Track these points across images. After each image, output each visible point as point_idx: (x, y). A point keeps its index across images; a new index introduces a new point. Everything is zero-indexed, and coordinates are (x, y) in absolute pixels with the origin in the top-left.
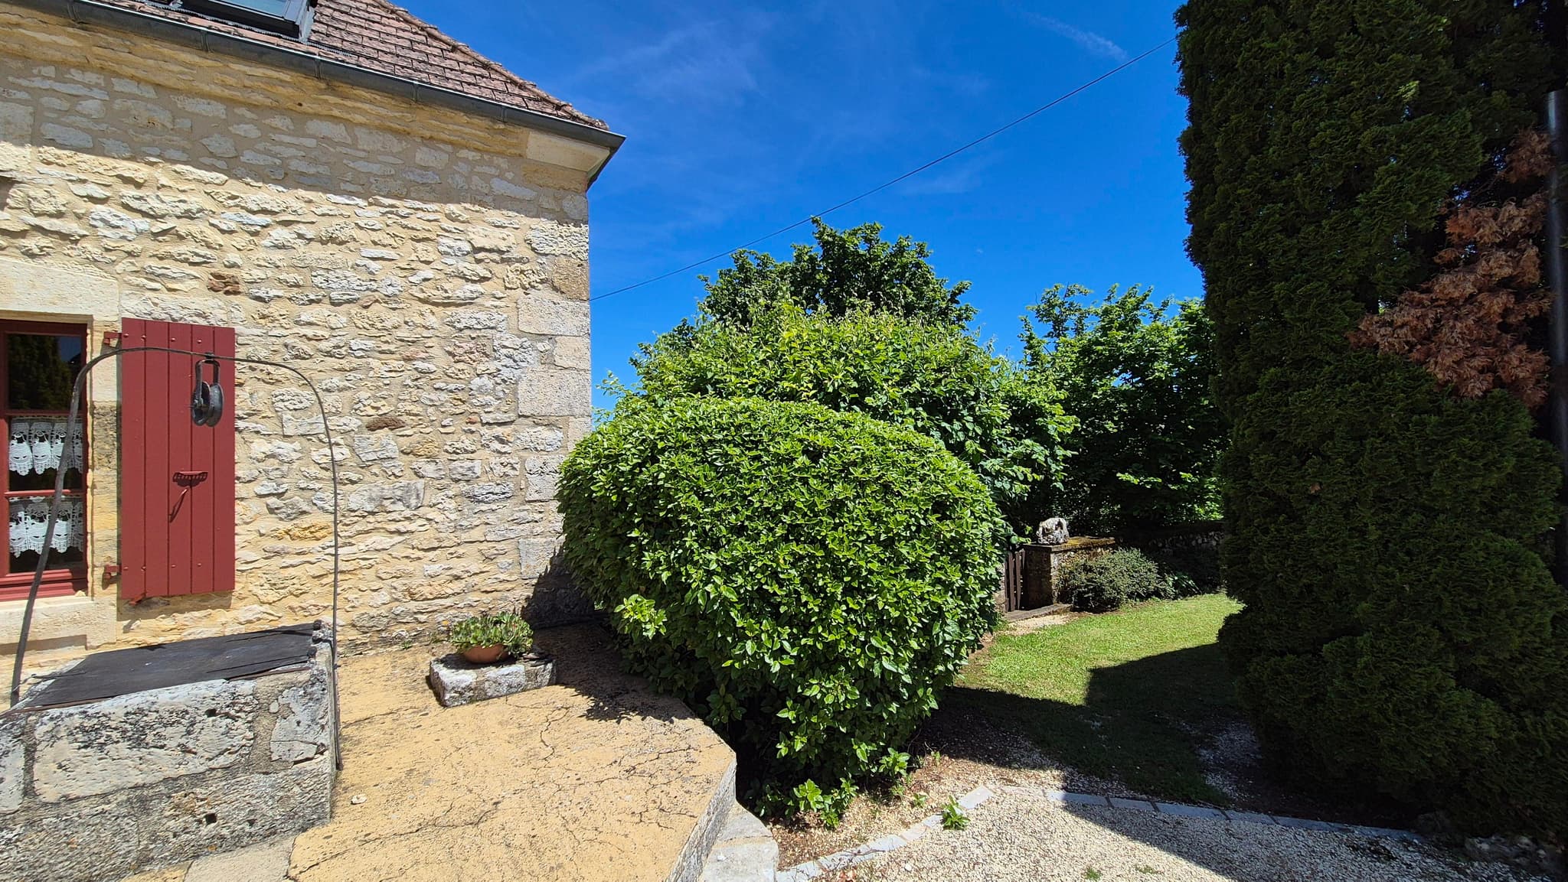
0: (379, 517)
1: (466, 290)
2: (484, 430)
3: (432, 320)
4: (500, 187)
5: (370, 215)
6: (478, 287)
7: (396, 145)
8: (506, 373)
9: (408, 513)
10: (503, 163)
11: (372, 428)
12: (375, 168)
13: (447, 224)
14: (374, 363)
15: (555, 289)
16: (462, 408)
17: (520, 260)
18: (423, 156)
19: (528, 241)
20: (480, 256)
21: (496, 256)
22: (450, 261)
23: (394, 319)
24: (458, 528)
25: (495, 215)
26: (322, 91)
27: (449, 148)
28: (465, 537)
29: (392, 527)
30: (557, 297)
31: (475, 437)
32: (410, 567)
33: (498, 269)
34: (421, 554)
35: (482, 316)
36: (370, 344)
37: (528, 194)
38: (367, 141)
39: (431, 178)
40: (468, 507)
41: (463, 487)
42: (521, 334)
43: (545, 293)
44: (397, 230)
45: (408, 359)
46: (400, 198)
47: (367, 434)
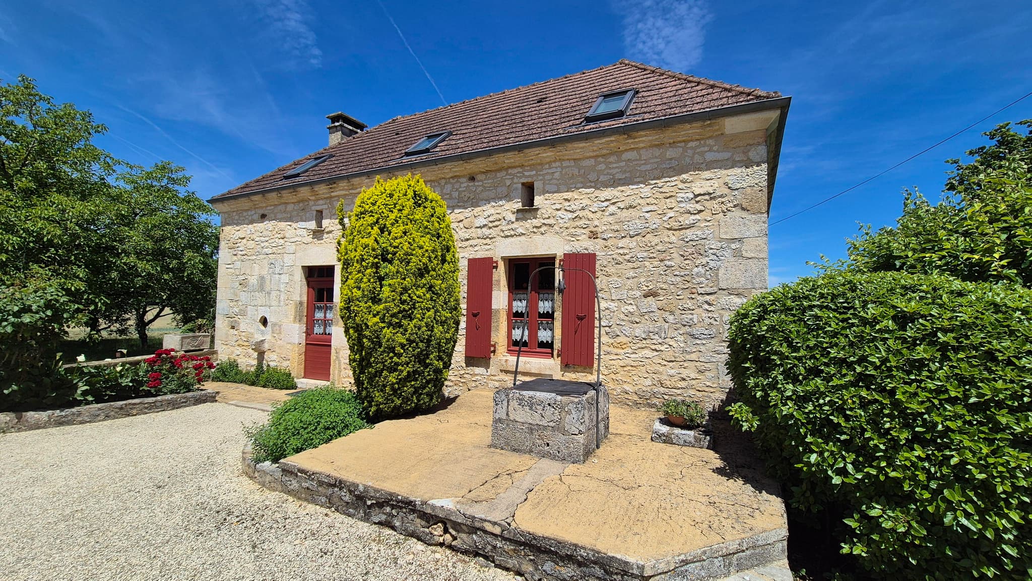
0: (648, 341)
1: (689, 220)
2: (699, 298)
3: (673, 239)
4: (709, 156)
5: (646, 190)
6: (697, 217)
7: (657, 152)
8: (712, 264)
9: (660, 341)
10: (711, 142)
11: (645, 296)
12: (648, 167)
13: (681, 186)
14: (647, 264)
15: (743, 209)
16: (688, 285)
17: (721, 196)
18: (670, 153)
19: (726, 184)
20: (697, 199)
21: (707, 197)
22: (682, 205)
23: (656, 240)
24: (684, 351)
25: (707, 174)
26: (626, 139)
27: (683, 144)
28: (688, 357)
29: (653, 347)
30: (744, 214)
31: (694, 301)
32: (661, 369)
33: (707, 204)
34: (666, 363)
35: (699, 233)
36: (645, 254)
37: (726, 155)
38: (645, 154)
39: (674, 163)
40: (690, 340)
41: (687, 329)
42: (721, 240)
43: (738, 213)
44: (658, 195)
45: (662, 261)
46: (659, 179)
47: (643, 299)
